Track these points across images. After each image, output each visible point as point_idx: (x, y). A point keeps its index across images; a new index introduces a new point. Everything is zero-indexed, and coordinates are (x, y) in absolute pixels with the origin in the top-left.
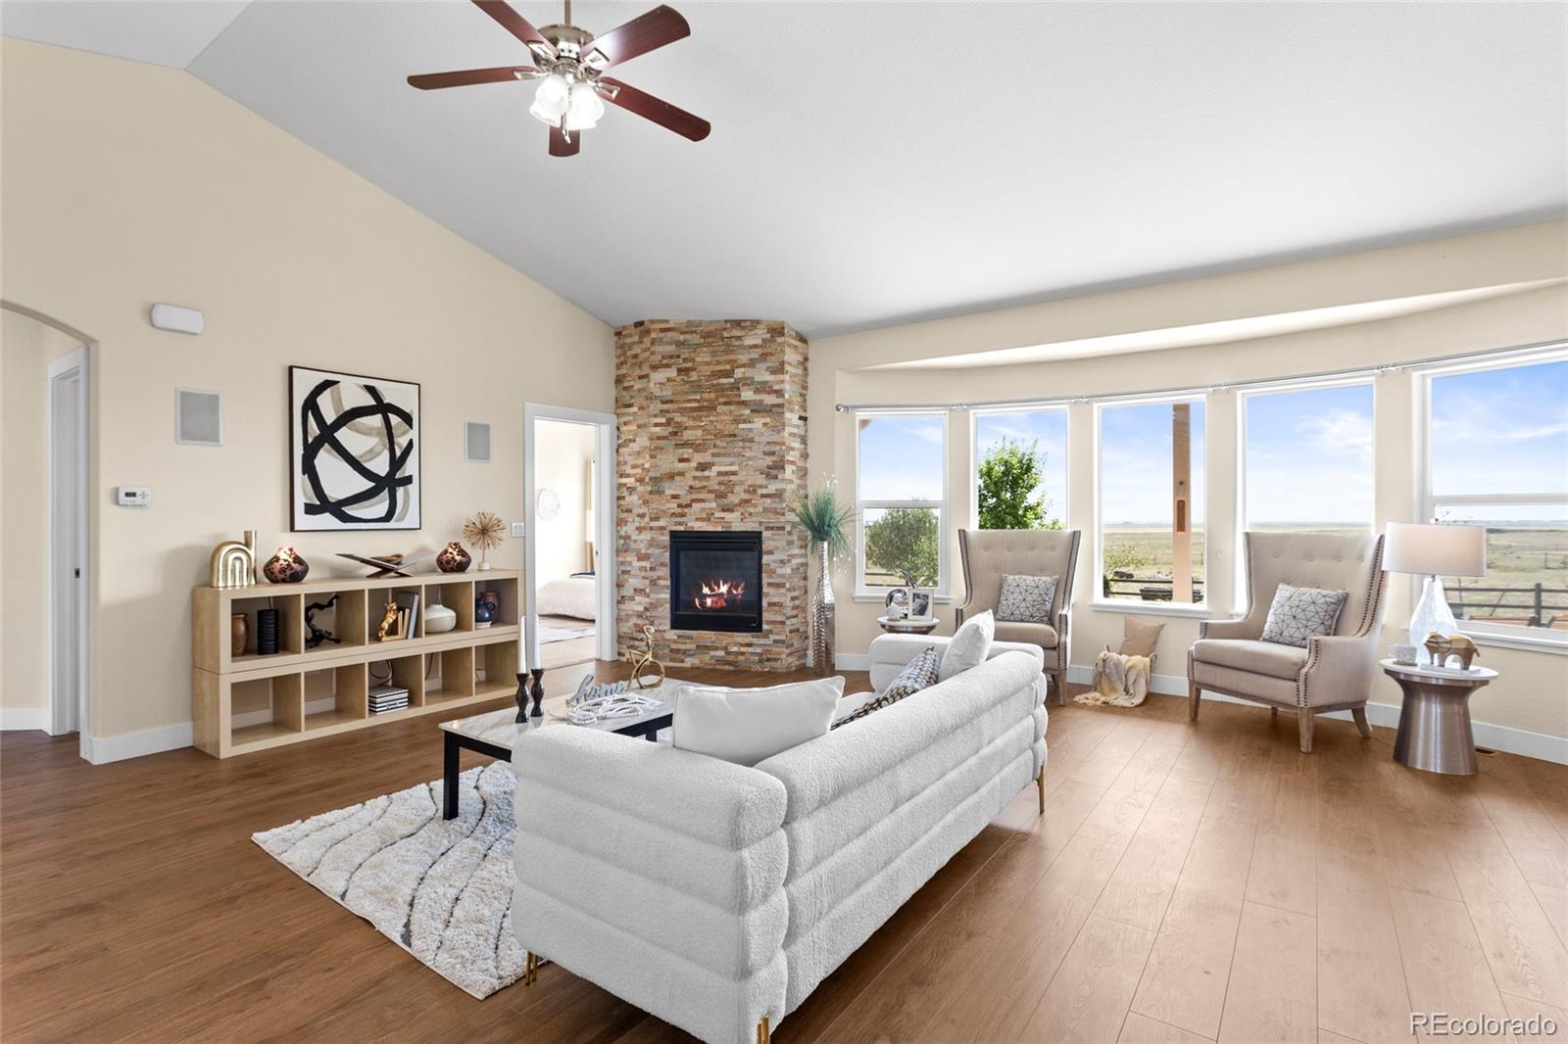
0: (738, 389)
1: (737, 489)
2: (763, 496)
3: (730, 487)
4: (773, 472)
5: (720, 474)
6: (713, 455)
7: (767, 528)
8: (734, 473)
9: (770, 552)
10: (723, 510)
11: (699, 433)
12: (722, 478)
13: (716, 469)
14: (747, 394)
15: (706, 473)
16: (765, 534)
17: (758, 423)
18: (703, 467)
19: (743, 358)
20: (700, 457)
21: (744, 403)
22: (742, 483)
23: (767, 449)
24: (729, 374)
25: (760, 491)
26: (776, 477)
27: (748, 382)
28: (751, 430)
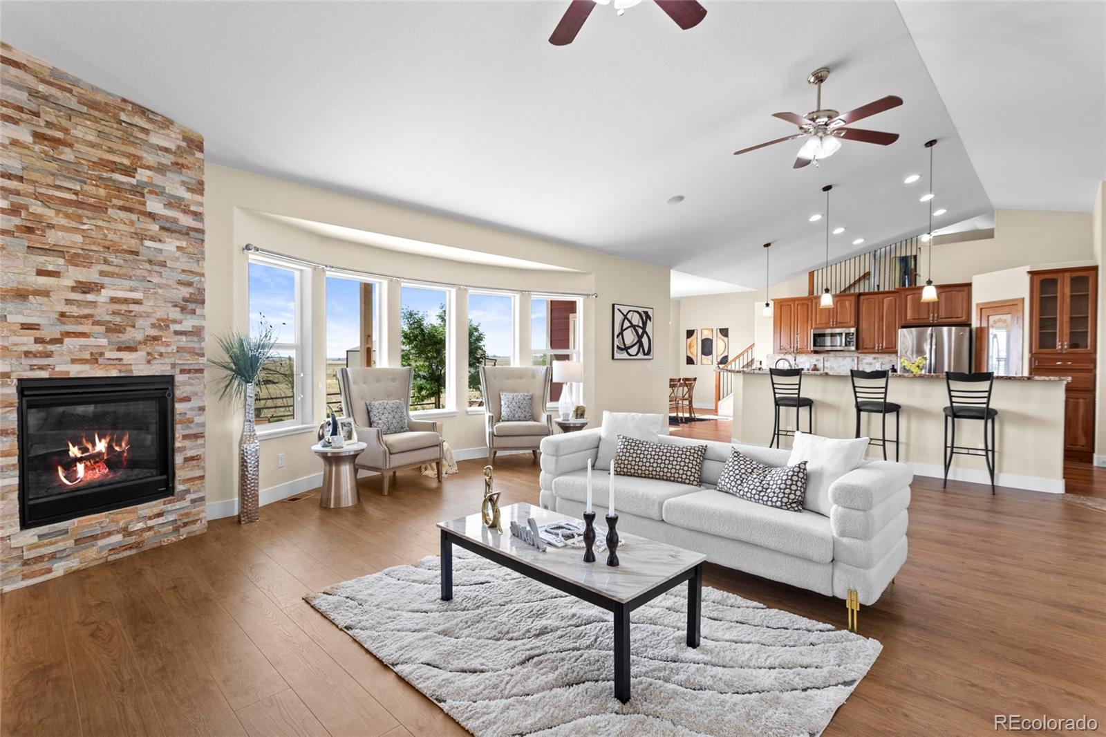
0: (143, 195)
1: (140, 322)
2: (177, 333)
3: (131, 320)
4: (191, 306)
5: (114, 300)
6: (102, 273)
7: (182, 371)
8: (137, 302)
9: (187, 399)
10: (119, 349)
11: (78, 238)
12: (117, 307)
13: (106, 294)
14: (154, 205)
15: (90, 297)
16: (179, 378)
17: (171, 245)
18: (84, 287)
19: (150, 158)
20: (75, 274)
21: (152, 216)
22: (148, 315)
23: (183, 277)
24: (130, 172)
25: (174, 327)
26: (193, 312)
27: (158, 192)
28: (161, 251)
